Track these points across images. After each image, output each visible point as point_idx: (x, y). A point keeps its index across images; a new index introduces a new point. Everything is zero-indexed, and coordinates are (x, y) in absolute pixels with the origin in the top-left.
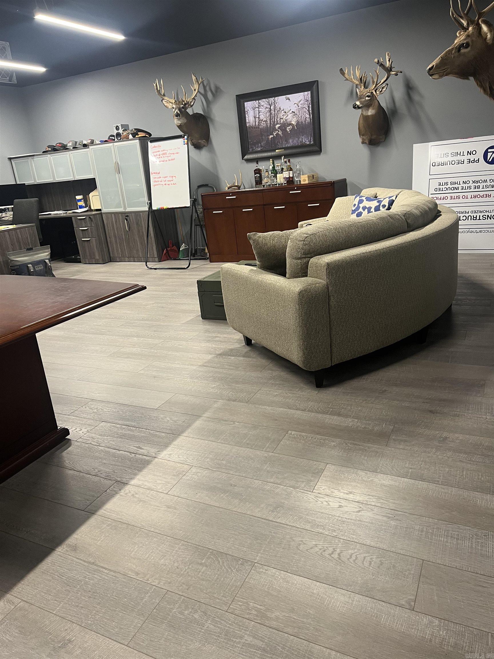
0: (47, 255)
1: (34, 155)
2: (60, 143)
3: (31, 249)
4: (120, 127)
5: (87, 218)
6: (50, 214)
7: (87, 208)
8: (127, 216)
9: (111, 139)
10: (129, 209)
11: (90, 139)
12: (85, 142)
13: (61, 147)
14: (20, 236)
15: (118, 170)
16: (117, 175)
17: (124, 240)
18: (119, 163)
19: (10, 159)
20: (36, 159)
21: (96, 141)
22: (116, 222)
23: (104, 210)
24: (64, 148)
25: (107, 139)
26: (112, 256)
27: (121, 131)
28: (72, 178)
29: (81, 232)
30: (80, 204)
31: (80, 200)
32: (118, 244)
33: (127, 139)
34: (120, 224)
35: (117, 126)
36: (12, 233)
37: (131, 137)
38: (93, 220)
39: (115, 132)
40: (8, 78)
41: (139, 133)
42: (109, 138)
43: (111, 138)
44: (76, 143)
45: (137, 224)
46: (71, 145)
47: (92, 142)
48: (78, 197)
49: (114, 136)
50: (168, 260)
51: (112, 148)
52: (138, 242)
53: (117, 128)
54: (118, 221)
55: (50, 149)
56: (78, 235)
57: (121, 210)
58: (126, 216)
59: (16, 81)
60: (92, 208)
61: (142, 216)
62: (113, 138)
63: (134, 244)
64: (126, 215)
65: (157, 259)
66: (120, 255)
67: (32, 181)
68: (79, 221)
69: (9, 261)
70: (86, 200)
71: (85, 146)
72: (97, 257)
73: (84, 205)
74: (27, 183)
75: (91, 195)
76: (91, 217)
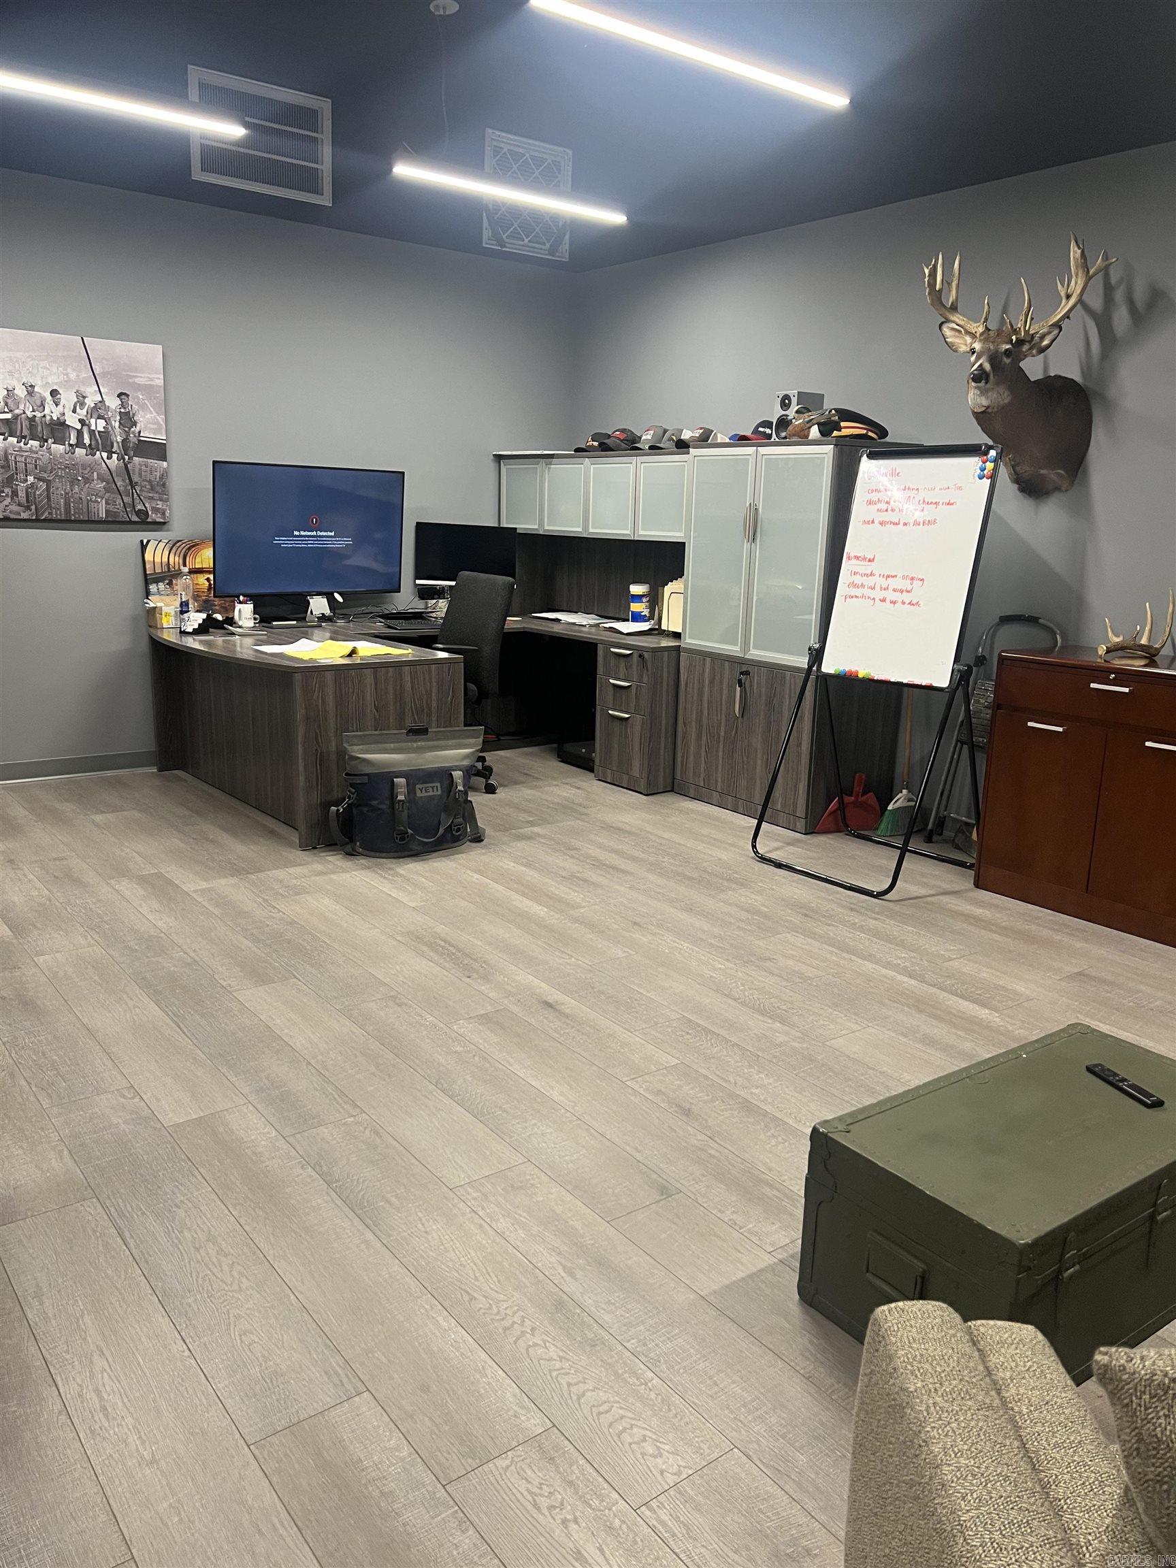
0: (467, 756)
1: (552, 456)
2: (623, 431)
3: (419, 732)
4: (794, 400)
5: (636, 656)
7: (653, 622)
8: (747, 673)
9: (759, 436)
10: (755, 654)
11: (701, 429)
12: (686, 435)
13: (622, 441)
14: (408, 686)
15: (753, 530)
16: (746, 546)
17: (722, 739)
18: (760, 510)
19: (499, 458)
20: (557, 467)
21: (719, 435)
22: (712, 682)
23: (689, 641)
24: (630, 444)
25: (748, 433)
26: (678, 776)
27: (791, 413)
28: (628, 532)
29: (611, 687)
30: (635, 607)
31: (638, 598)
32: (703, 749)
33: (802, 437)
34: (721, 689)
35: (786, 397)
36: (387, 673)
37: (814, 432)
38: (649, 664)
39: (776, 413)
40: (548, 246)
41: (842, 424)
42: (756, 431)
43: (761, 429)
44: (665, 431)
45: (770, 703)
46: (649, 437)
47: (705, 439)
48: (636, 589)
49: (767, 424)
50: (839, 831)
51: (752, 460)
52: (759, 755)
53: (785, 402)
54: (718, 678)
55: (596, 444)
56: (603, 696)
57: (734, 649)
58: (742, 673)
59: (567, 257)
60: (664, 627)
61: (787, 682)
62: (768, 431)
63: (745, 759)
64: (744, 670)
65: (801, 824)
66: (702, 779)
67: (535, 524)
68: (613, 660)
69: (347, 757)
70: (655, 600)
71: (682, 446)
72: (636, 772)
73: (646, 612)
75: (669, 589)
76: (646, 655)
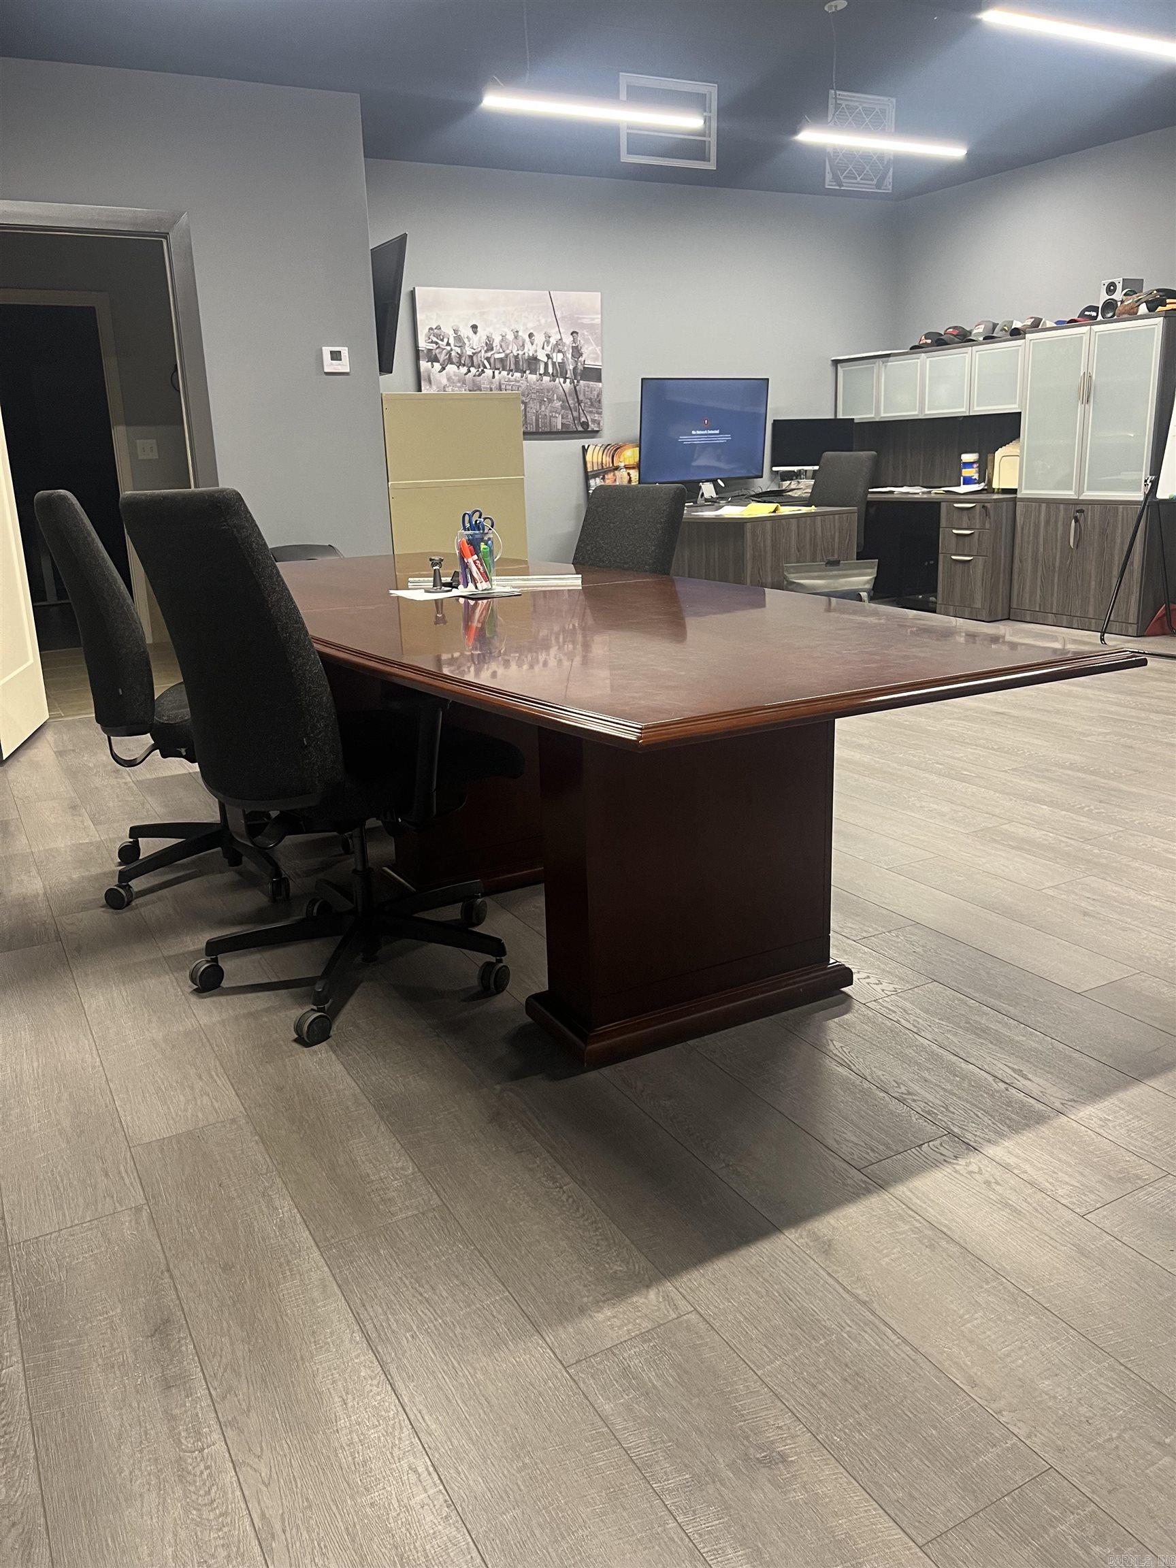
0: (868, 582)
1: (888, 356)
2: (955, 328)
3: (834, 563)
4: (1119, 287)
5: (979, 506)
6: (892, 492)
7: (983, 484)
8: (1081, 511)
9: (1088, 316)
10: (1088, 495)
11: (1032, 318)
12: (1017, 324)
13: (955, 336)
14: (820, 533)
15: (1087, 393)
16: (1080, 407)
17: (1057, 569)
18: (1094, 377)
19: (836, 363)
20: (893, 363)
21: (1047, 322)
22: (1047, 522)
23: (1023, 493)
24: (963, 338)
25: (1076, 318)
26: (1014, 605)
27: (1118, 296)
28: (963, 410)
29: (954, 540)
30: (966, 472)
31: (969, 465)
32: (1039, 580)
33: (1132, 314)
34: (1056, 530)
35: (1113, 284)
36: (806, 522)
37: (1143, 309)
38: (992, 513)
39: (1104, 297)
40: (875, 182)
41: (1168, 301)
42: (1082, 315)
43: (1087, 313)
44: (995, 325)
45: (1103, 533)
46: (981, 330)
47: (1036, 325)
48: (966, 458)
49: (1095, 309)
50: (1164, 634)
51: (1086, 338)
52: (1093, 577)
53: (1111, 288)
54: (1053, 520)
55: (929, 341)
56: (946, 546)
57: (1070, 494)
58: (1077, 511)
59: (890, 187)
60: (995, 485)
61: (1120, 514)
62: (1094, 314)
63: (1079, 582)
64: (1078, 508)
65: (1132, 629)
66: (1038, 605)
67: (872, 413)
68: (956, 515)
69: (785, 582)
70: (985, 467)
71: (1016, 333)
72: (978, 605)
73: (976, 476)
74: (858, 417)
75: (999, 453)
76: (988, 505)
